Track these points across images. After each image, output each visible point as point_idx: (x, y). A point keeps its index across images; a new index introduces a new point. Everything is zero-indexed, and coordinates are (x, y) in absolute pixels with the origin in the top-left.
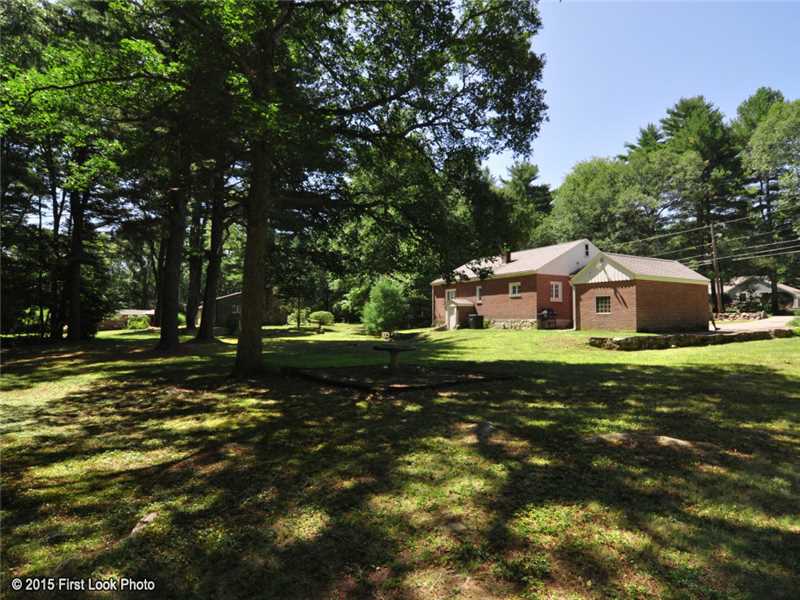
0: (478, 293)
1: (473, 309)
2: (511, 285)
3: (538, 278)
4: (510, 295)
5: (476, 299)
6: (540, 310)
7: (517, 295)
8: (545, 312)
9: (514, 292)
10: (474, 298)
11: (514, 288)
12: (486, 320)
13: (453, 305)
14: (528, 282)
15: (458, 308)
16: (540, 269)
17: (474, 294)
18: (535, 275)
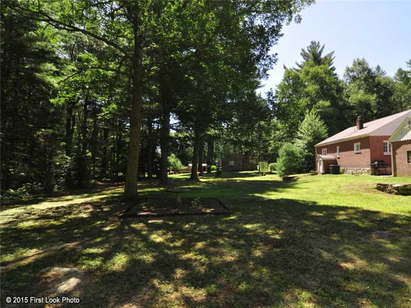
0: (338, 150)
1: (335, 162)
2: (355, 145)
3: (371, 138)
4: (355, 152)
5: (337, 155)
6: (372, 161)
7: (359, 151)
8: (376, 163)
9: (358, 149)
10: (335, 154)
11: (358, 146)
12: (341, 168)
13: (321, 159)
14: (365, 142)
15: (324, 161)
16: (372, 132)
17: (336, 152)
18: (369, 137)
